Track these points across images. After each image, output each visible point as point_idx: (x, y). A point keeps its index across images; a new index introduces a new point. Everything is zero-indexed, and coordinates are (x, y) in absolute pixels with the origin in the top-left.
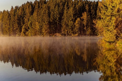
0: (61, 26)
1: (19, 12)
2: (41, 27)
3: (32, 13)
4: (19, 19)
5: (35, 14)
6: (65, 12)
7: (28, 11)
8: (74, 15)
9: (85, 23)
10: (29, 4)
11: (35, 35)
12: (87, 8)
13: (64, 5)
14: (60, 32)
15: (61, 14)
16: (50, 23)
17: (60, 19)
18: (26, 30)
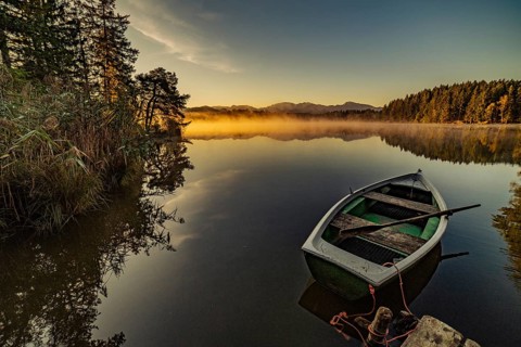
0: (464, 113)
1: (414, 100)
2: (439, 115)
3: (428, 101)
4: (413, 107)
5: (433, 101)
6: (473, 97)
7: (424, 98)
8: (486, 100)
9: (502, 109)
10: (427, 91)
11: (431, 122)
12: (511, 89)
13: (473, 89)
14: (461, 119)
15: (467, 100)
16: (450, 110)
17: (465, 105)
18: (421, 117)
